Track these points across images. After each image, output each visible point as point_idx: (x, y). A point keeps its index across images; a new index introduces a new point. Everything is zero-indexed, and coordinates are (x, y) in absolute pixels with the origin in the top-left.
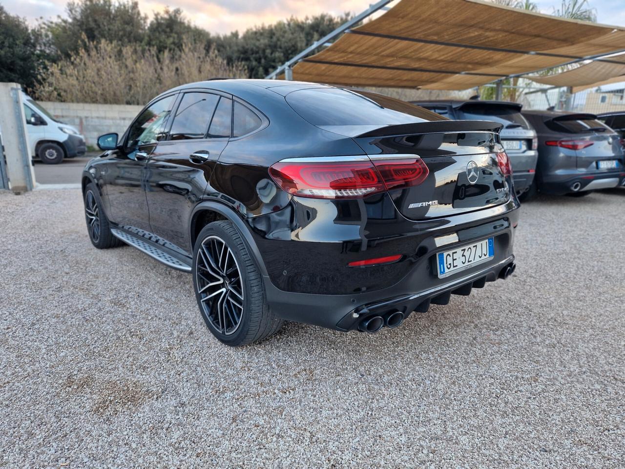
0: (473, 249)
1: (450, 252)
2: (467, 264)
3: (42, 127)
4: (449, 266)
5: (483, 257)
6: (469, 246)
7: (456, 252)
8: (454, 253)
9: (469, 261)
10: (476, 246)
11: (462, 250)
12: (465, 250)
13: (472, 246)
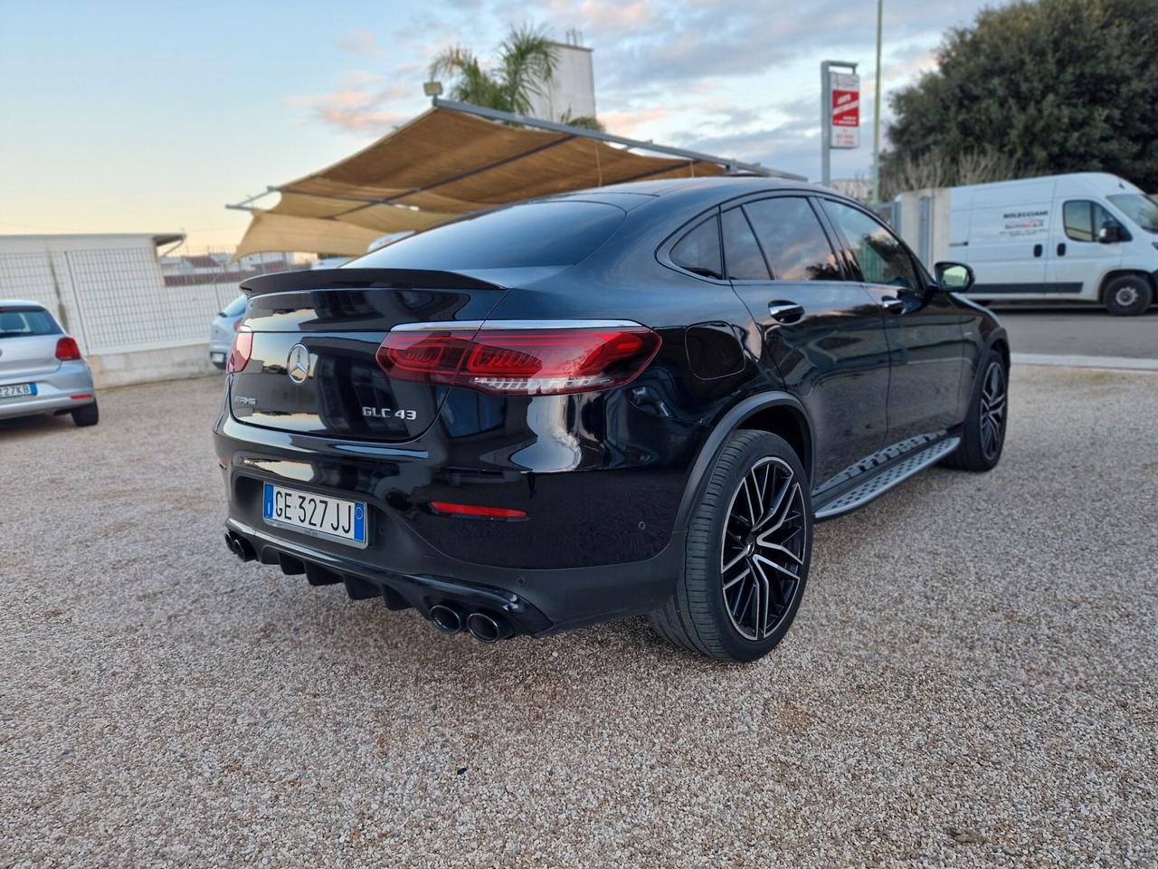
0: (321, 507)
1: (284, 491)
2: (306, 524)
3: (1122, 245)
4: (279, 513)
5: (340, 532)
6: (312, 496)
7: (290, 495)
8: (287, 494)
9: (310, 523)
10: (326, 503)
11: (300, 497)
12: (304, 499)
13: (318, 498)
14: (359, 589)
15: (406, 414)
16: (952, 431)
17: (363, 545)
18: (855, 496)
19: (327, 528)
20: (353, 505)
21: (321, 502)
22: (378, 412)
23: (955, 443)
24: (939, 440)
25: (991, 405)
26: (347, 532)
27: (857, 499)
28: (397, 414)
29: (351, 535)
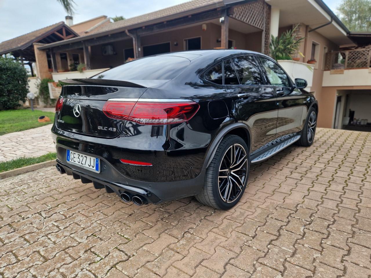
4: (72, 159)
5: (91, 167)
6: (82, 155)
8: (74, 153)
9: (82, 164)
10: (86, 157)
11: (78, 155)
12: (79, 155)
13: (84, 156)
14: (98, 186)
15: (112, 129)
16: (298, 134)
17: (98, 172)
18: (265, 155)
19: (87, 166)
20: (95, 158)
21: (85, 157)
22: (103, 128)
23: (298, 137)
24: (294, 136)
25: (311, 125)
26: (93, 167)
27: (265, 156)
28: (109, 129)
29: (95, 168)
